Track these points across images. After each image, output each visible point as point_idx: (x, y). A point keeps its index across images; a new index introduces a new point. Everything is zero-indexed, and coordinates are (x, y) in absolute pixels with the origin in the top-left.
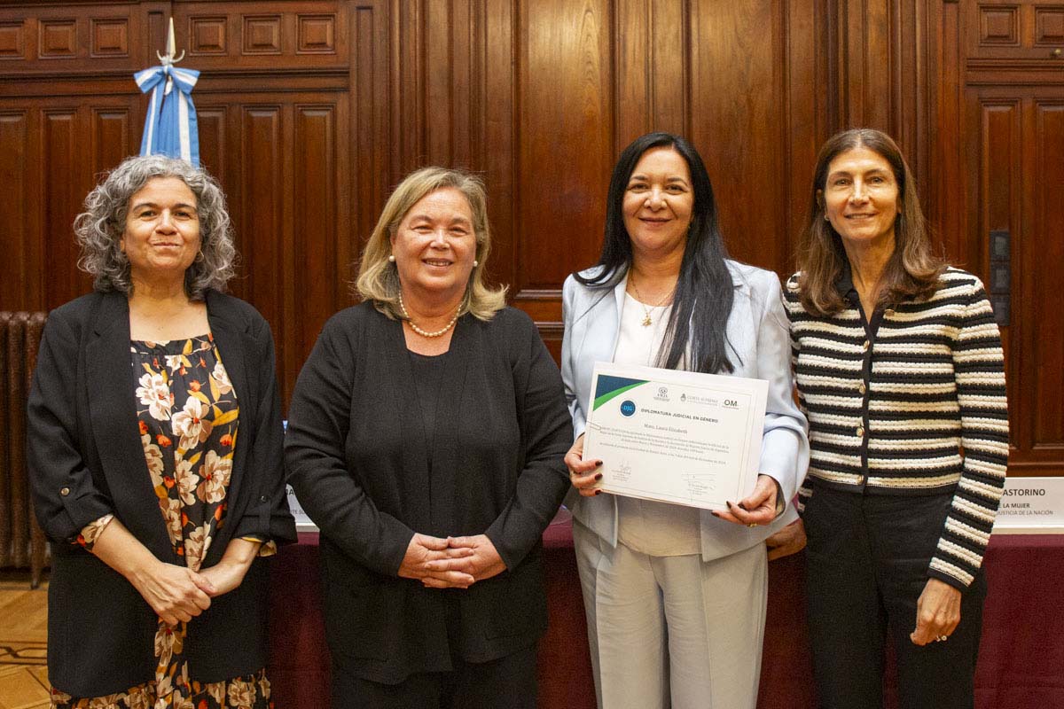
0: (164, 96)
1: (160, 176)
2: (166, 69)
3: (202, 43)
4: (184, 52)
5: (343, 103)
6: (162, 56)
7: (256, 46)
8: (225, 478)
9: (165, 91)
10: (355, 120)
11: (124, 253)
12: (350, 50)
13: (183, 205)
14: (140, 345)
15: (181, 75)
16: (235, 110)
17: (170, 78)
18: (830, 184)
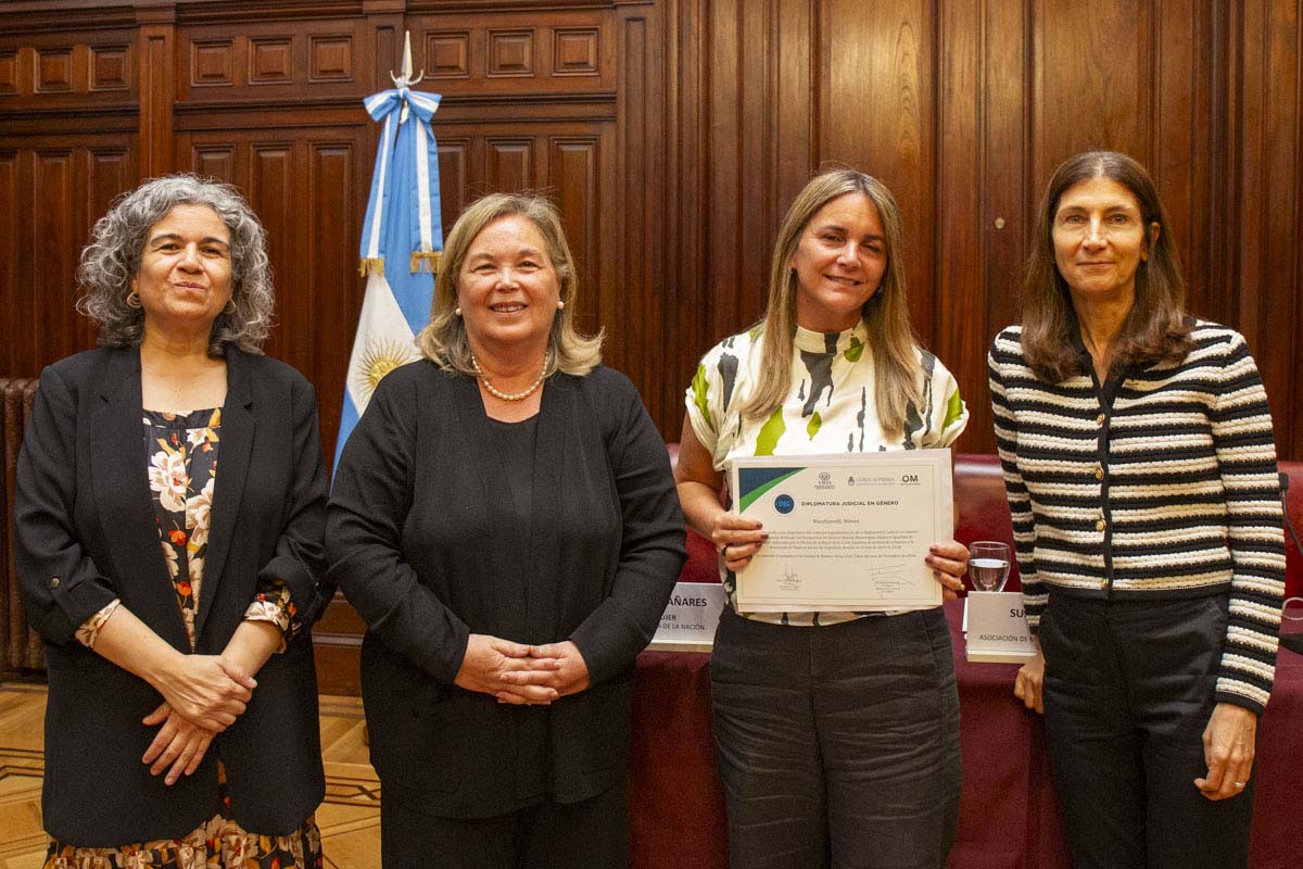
0: (399, 125)
1: (187, 202)
2: (401, 92)
3: (440, 62)
4: (422, 72)
5: (607, 135)
6: (396, 78)
7: (504, 67)
9: (400, 119)
10: (622, 159)
12: (618, 69)
13: (213, 240)
14: (154, 416)
15: (420, 100)
16: (479, 144)
17: (406, 103)
18: (1060, 218)
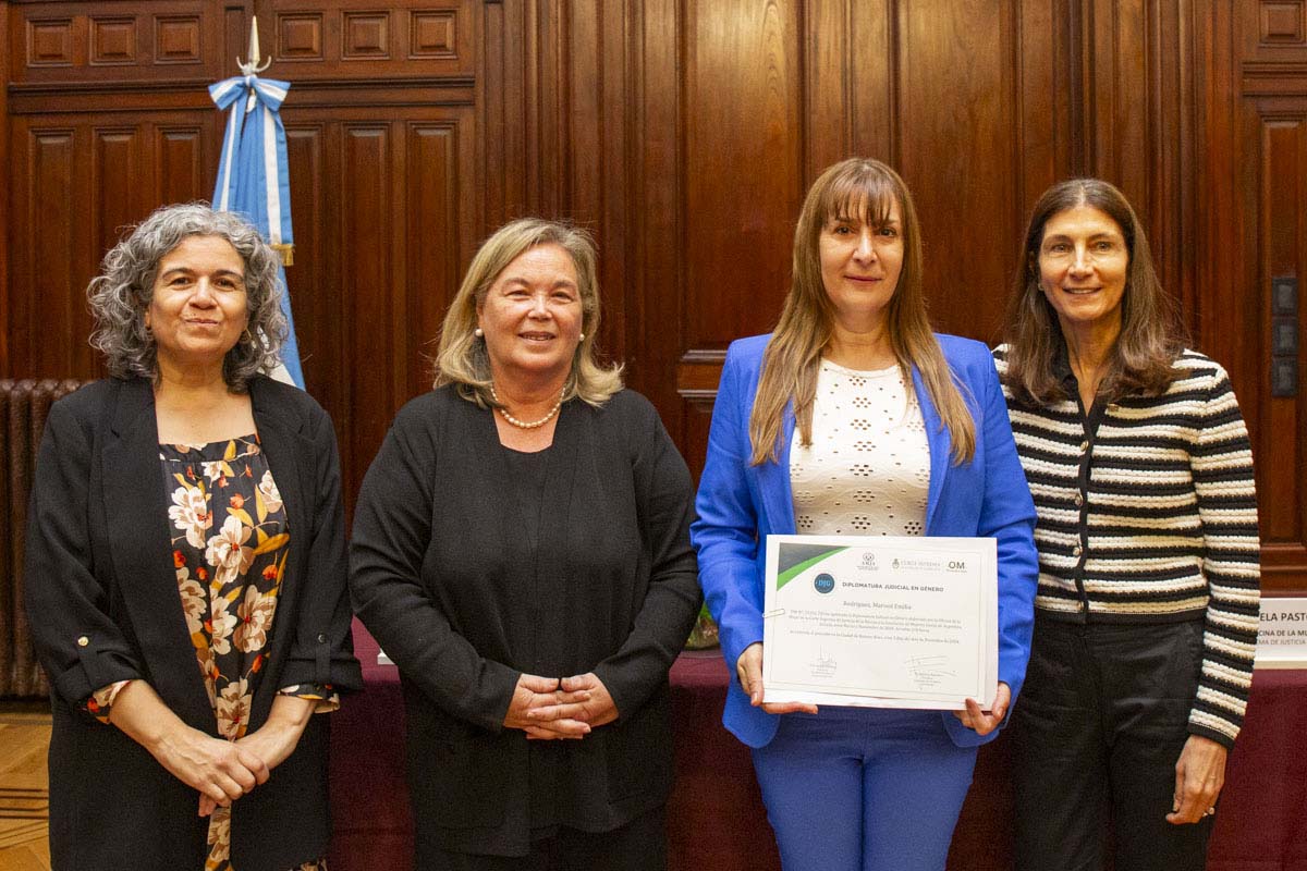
0: (246, 114)
1: (199, 234)
2: (248, 80)
3: (293, 44)
4: (270, 58)
5: (467, 121)
6: (243, 64)
7: (359, 49)
8: (267, 619)
9: (247, 107)
10: (481, 143)
11: (149, 328)
12: (476, 53)
13: (226, 272)
14: (168, 450)
15: (268, 88)
16: (334, 128)
17: (253, 91)
18: (1046, 248)
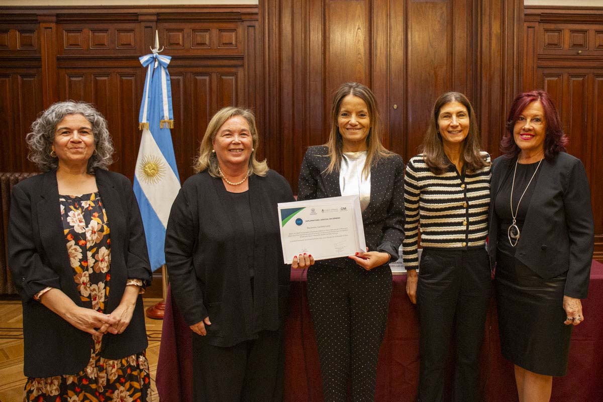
0: (154, 69)
2: (155, 55)
3: (172, 42)
4: (164, 46)
5: (240, 73)
6: (152, 49)
7: (198, 44)
9: (154, 66)
12: (244, 46)
13: (85, 128)
14: (67, 197)
15: (163, 59)
16: (188, 75)
17: (157, 60)
18: (441, 117)
